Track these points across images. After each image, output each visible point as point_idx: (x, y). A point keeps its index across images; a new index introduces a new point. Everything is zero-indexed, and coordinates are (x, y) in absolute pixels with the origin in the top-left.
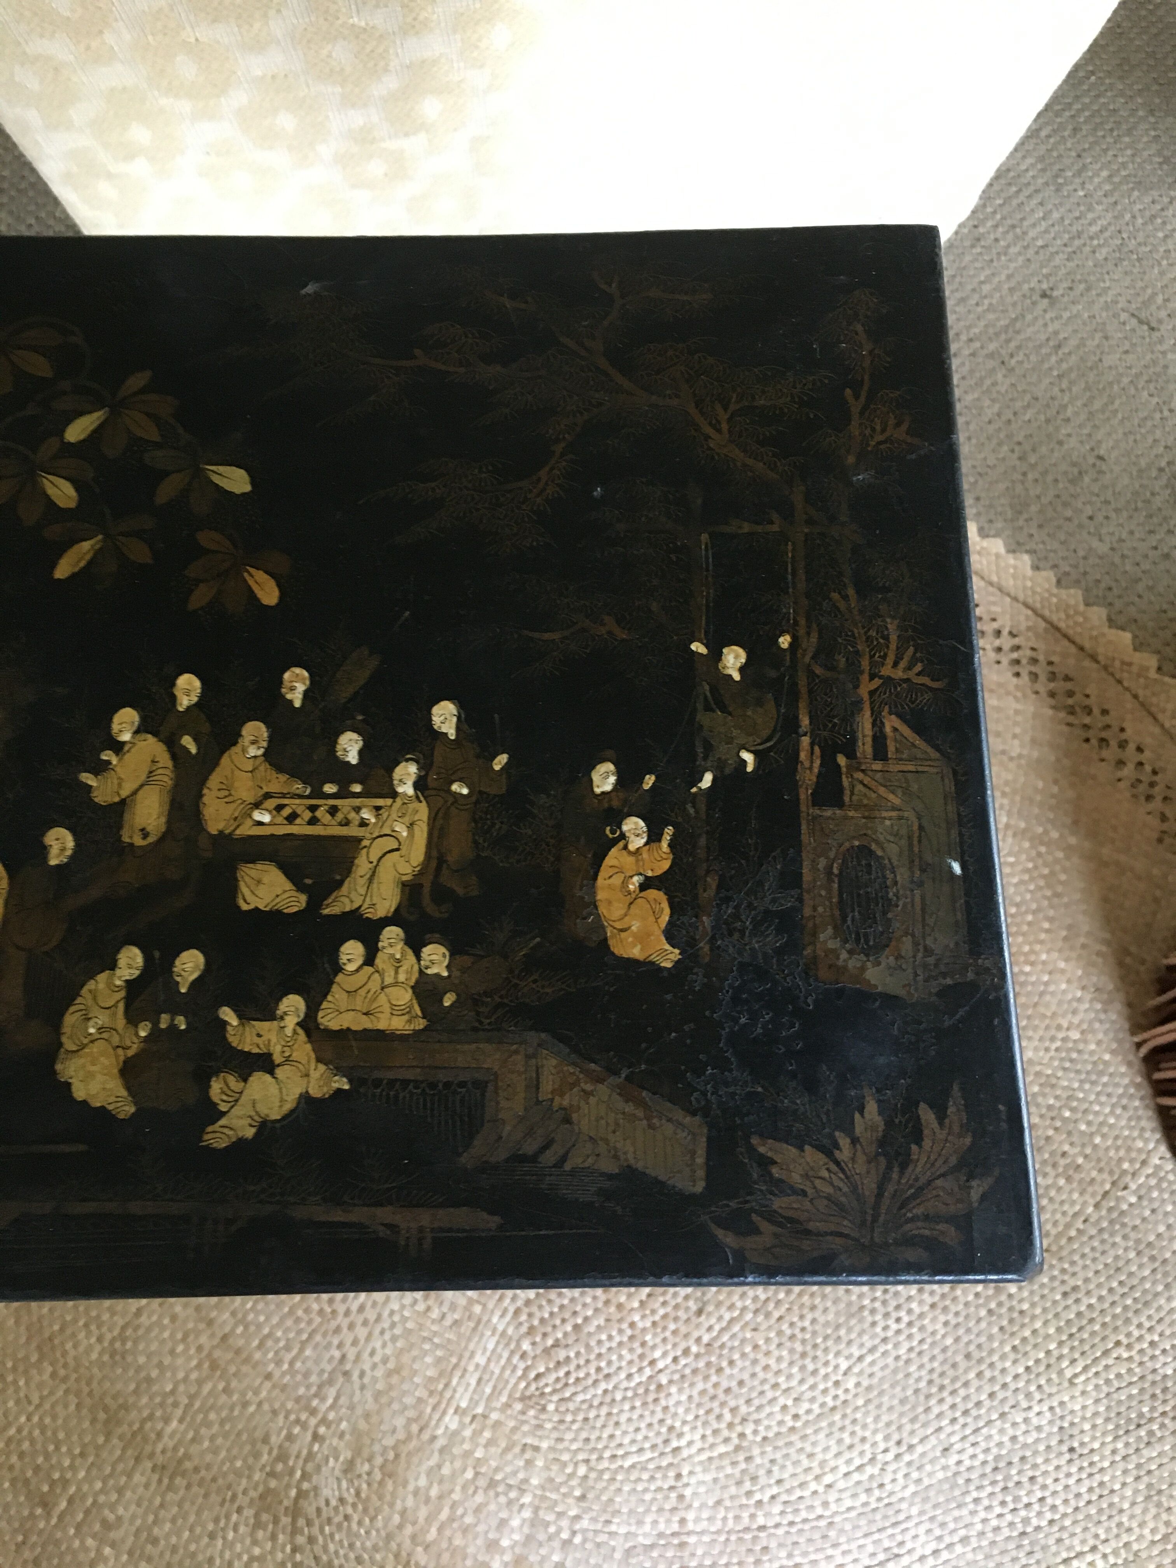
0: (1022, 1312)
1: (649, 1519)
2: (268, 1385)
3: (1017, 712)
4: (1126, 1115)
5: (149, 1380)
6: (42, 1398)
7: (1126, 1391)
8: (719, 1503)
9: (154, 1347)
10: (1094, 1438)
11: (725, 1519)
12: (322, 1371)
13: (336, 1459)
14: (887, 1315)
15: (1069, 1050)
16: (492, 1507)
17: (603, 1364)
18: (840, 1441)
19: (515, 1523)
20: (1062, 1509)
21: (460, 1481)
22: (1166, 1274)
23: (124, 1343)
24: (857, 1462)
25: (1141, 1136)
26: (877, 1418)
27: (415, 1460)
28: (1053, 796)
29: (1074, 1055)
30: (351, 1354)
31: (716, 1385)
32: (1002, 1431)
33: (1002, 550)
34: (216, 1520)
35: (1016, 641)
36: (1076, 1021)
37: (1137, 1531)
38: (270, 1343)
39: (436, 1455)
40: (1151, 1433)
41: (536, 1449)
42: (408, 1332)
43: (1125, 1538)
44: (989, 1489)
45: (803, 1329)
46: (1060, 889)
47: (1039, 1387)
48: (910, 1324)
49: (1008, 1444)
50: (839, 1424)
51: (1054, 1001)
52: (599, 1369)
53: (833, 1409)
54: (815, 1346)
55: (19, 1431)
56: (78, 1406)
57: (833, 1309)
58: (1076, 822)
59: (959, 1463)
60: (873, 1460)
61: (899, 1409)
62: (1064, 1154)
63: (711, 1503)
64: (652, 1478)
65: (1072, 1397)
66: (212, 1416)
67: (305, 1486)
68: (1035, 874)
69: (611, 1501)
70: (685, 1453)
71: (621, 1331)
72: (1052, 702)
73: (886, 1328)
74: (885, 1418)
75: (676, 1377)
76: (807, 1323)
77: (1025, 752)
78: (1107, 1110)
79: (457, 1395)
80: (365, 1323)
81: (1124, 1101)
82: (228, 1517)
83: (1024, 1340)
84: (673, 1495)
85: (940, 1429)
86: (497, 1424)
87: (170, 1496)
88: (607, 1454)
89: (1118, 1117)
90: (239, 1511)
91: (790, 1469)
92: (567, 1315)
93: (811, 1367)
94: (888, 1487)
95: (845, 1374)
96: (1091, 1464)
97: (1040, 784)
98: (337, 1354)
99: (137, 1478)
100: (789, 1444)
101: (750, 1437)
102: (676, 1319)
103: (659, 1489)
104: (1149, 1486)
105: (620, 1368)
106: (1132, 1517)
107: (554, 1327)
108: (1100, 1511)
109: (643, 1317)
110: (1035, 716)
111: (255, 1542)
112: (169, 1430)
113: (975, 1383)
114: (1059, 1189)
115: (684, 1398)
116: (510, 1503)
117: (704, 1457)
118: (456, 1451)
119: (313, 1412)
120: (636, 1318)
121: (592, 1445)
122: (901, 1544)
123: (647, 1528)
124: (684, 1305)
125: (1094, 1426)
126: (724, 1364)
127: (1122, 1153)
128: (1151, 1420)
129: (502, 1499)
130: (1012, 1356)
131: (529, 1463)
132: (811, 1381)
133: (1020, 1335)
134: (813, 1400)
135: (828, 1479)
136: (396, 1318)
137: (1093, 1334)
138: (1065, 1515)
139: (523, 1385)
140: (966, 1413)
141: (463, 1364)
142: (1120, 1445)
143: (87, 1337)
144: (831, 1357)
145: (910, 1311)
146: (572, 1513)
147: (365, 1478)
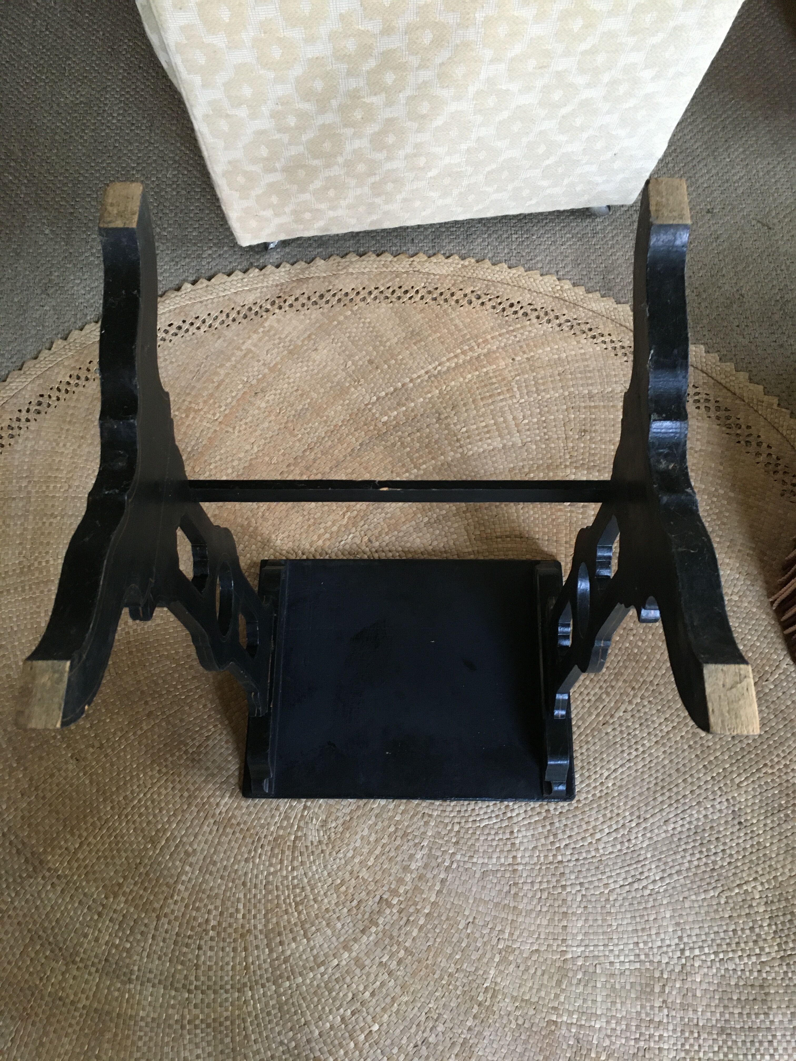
0: (708, 747)
1: (495, 856)
3: (698, 427)
4: (766, 641)
6: (152, 784)
7: (771, 791)
8: (535, 847)
10: (753, 817)
11: (538, 857)
13: (317, 820)
14: (630, 747)
16: (405, 848)
18: (604, 816)
19: (419, 856)
20: (735, 856)
21: (387, 833)
22: (792, 728)
23: (199, 756)
24: (615, 827)
25: (775, 652)
26: (626, 803)
27: (362, 821)
28: (720, 471)
29: (735, 609)
32: (698, 812)
34: (250, 852)
35: (697, 390)
36: (736, 590)
37: (781, 870)
39: (373, 818)
40: (787, 815)
41: (430, 816)
43: (773, 874)
44: (692, 844)
46: (725, 520)
47: (720, 788)
48: (644, 752)
49: (703, 820)
50: (604, 806)
53: (600, 797)
56: (173, 788)
57: (599, 743)
58: (733, 485)
59: (674, 829)
60: (623, 825)
61: (638, 798)
63: (530, 848)
64: (496, 833)
65: (739, 794)
67: (299, 834)
68: (711, 512)
69: (473, 845)
70: (515, 820)
72: (719, 422)
73: (629, 754)
74: (630, 803)
76: (584, 751)
77: (704, 448)
81: (765, 634)
82: (255, 850)
83: (710, 762)
84: (509, 843)
85: (662, 810)
87: (223, 839)
88: (471, 819)
89: (761, 642)
90: (262, 846)
91: (576, 830)
93: (587, 774)
94: (633, 841)
95: (606, 778)
96: (752, 832)
99: (205, 828)
100: (575, 816)
101: (552, 812)
103: (501, 839)
104: (787, 845)
106: (778, 862)
108: (758, 858)
110: (709, 429)
111: (271, 865)
112: (223, 802)
113: (682, 785)
116: (415, 845)
117: (526, 822)
118: (385, 815)
121: (462, 814)
122: (642, 873)
123: (494, 861)
125: (753, 811)
127: (764, 661)
128: (787, 808)
129: (411, 843)
130: (703, 771)
131: (426, 823)
132: (587, 782)
133: (708, 760)
134: (588, 792)
135: (598, 836)
137: (751, 760)
138: (737, 860)
140: (677, 801)
142: (769, 822)
143: (178, 751)
144: (598, 769)
145: (643, 745)
146: (451, 852)
147: (333, 830)
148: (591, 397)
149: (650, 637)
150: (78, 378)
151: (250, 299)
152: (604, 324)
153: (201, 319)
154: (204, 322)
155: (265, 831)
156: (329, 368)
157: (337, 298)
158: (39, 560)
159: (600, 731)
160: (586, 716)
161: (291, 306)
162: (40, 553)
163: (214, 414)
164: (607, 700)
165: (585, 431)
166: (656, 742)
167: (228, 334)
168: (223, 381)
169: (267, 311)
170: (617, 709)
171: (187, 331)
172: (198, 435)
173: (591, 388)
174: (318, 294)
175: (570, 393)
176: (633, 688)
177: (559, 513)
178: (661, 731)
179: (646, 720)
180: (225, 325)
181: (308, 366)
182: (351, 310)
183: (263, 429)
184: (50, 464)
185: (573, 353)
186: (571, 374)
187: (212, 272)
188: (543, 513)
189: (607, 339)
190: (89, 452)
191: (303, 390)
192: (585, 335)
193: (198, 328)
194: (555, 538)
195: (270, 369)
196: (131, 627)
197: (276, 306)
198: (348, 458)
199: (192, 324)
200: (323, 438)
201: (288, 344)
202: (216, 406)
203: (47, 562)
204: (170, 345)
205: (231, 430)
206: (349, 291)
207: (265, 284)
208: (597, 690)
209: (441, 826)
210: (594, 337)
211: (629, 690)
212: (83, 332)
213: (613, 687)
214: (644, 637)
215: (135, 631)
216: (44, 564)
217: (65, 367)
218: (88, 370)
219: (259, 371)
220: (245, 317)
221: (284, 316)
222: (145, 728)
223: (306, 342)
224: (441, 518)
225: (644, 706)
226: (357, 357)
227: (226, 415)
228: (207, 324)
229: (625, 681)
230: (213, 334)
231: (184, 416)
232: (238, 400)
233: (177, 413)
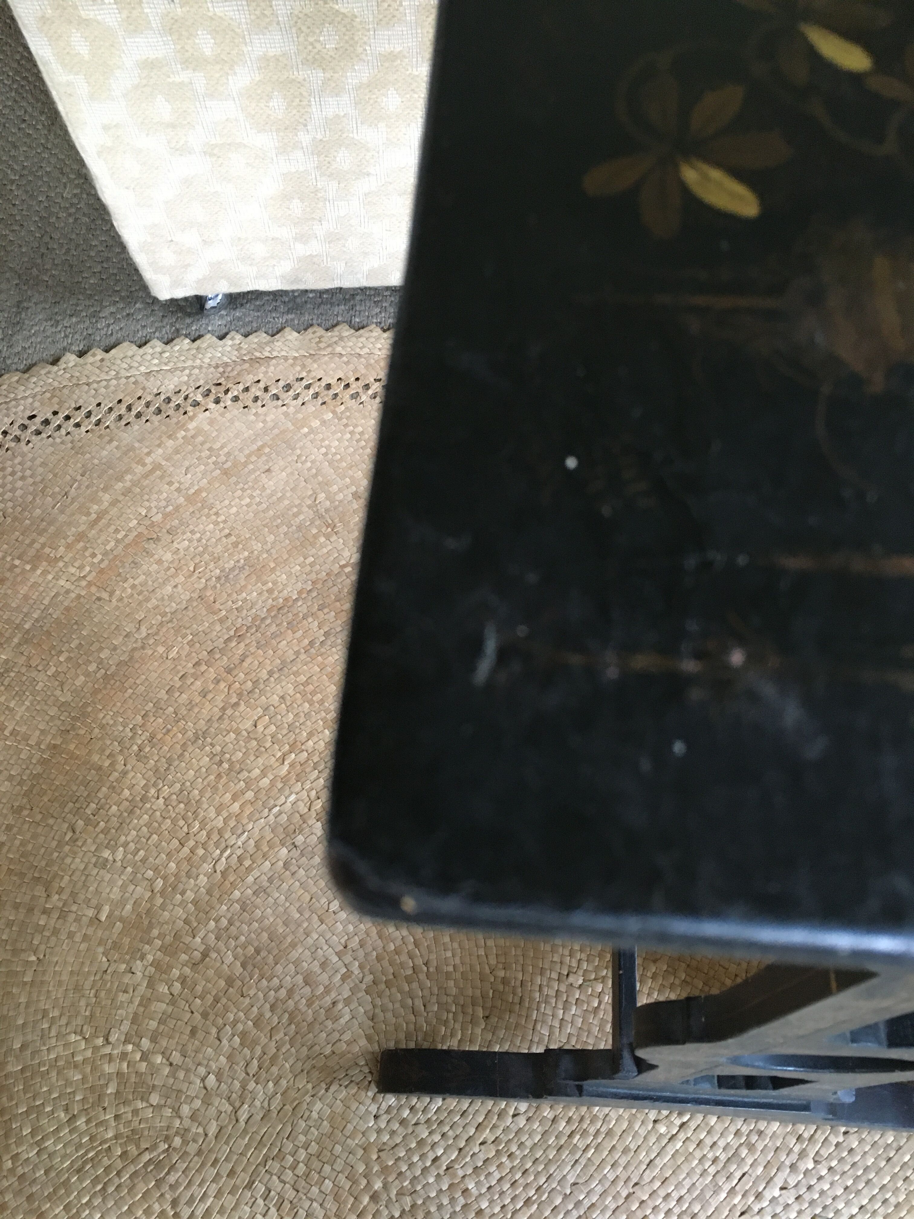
151: (169, 385)
153: (84, 411)
154: (88, 415)
156: (286, 502)
157: (311, 391)
160: (709, 1193)
161: (236, 399)
163: (81, 568)
164: (750, 1161)
167: (126, 437)
168: (106, 512)
169: (196, 404)
170: (769, 1182)
171: (59, 427)
172: (46, 602)
174: (281, 384)
180: (123, 422)
181: (252, 497)
182: (334, 412)
183: (163, 599)
187: (113, 339)
191: (238, 536)
193: (78, 425)
195: (188, 499)
197: (212, 397)
198: (303, 656)
199: (68, 418)
200: (264, 619)
201: (223, 458)
202: (87, 554)
205: (105, 596)
206: (333, 381)
207: (198, 362)
219: (168, 501)
220: (159, 411)
221: (222, 415)
223: (253, 458)
225: (820, 1178)
226: (335, 488)
227: (102, 571)
228: (94, 419)
230: (101, 436)
231: (28, 567)
232: (126, 547)
233: (17, 562)
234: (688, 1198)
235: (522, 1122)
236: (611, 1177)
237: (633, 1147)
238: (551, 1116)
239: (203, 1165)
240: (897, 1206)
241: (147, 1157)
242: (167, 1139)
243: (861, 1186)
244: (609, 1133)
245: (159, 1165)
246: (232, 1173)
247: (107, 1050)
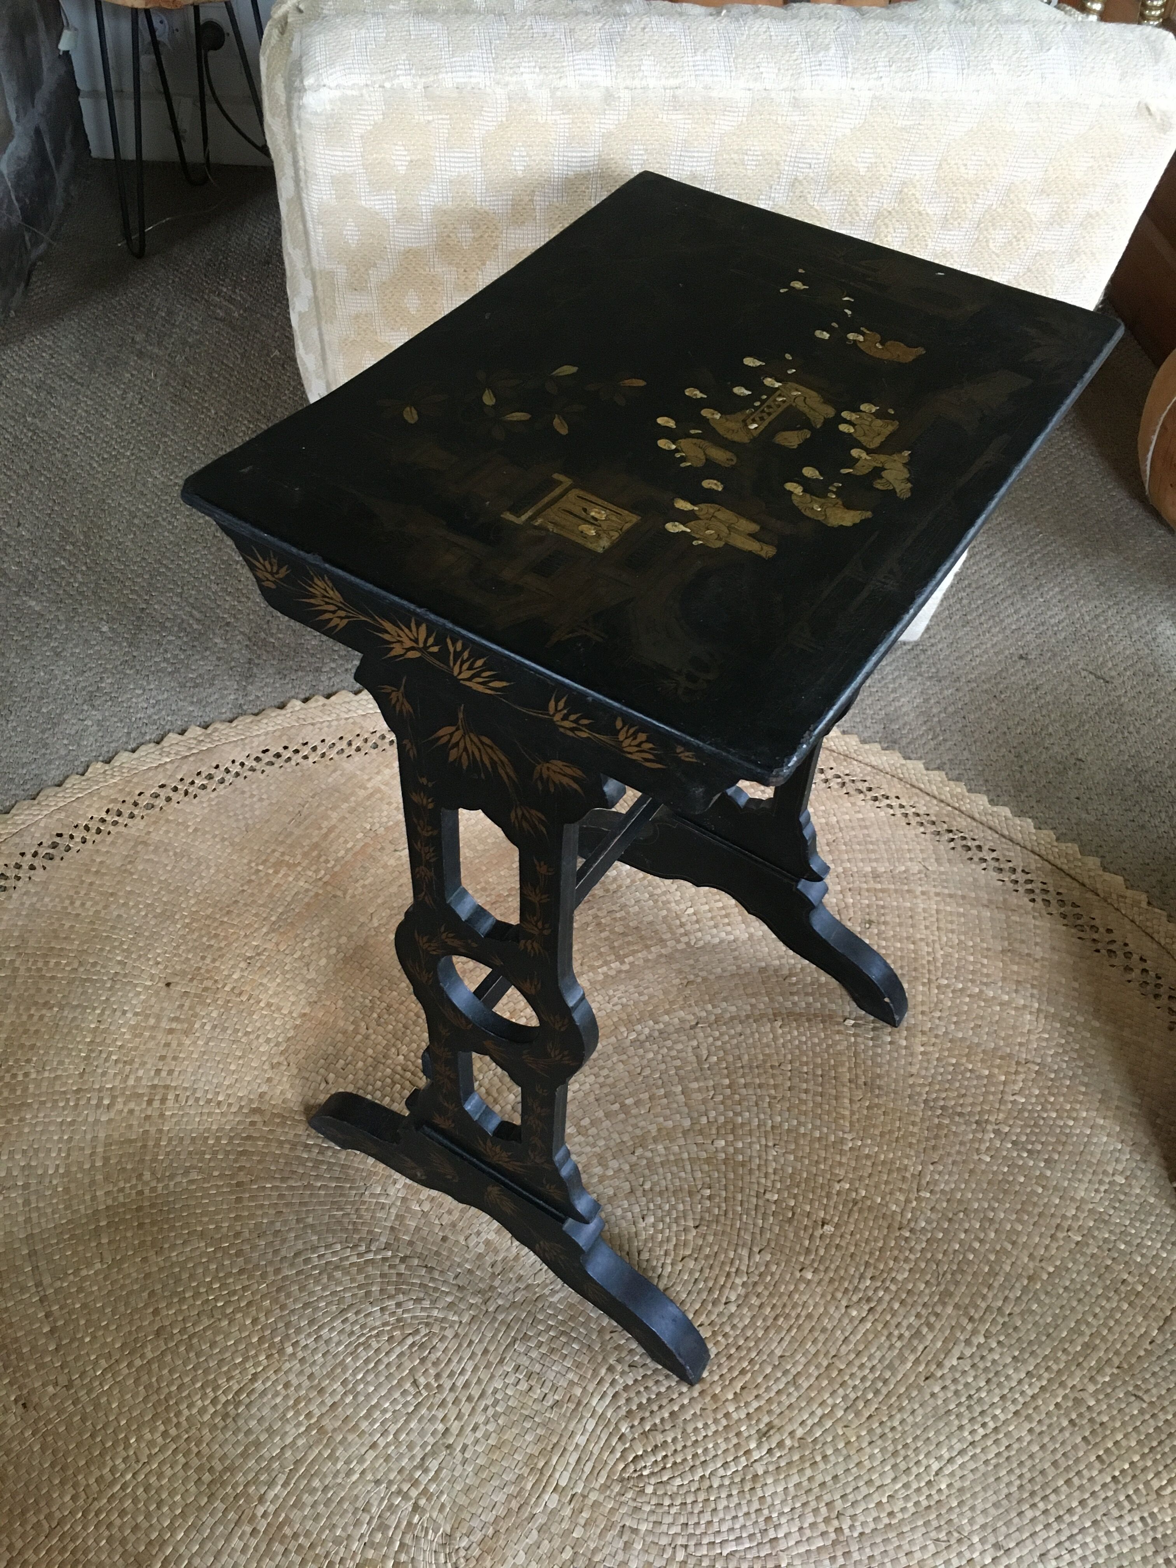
0: (1102, 1424)
2: (371, 1455)
3: (1036, 927)
5: (258, 1444)
6: (150, 1456)
9: (266, 1411)
12: (425, 1444)
13: (435, 1532)
14: (972, 1420)
15: (1116, 1192)
17: (700, 1451)
18: (937, 1541)
23: (236, 1408)
26: (971, 1521)
27: (514, 1537)
28: (1074, 989)
29: (1122, 1197)
30: (455, 1427)
31: (810, 1479)
32: (1096, 1539)
33: (1010, 815)
35: (1029, 877)
36: (1120, 1167)
38: (377, 1414)
39: (535, 1532)
41: (635, 1531)
42: (510, 1410)
45: (893, 1429)
46: (1091, 1061)
47: (1128, 1497)
48: (996, 1429)
50: (935, 1524)
51: (1098, 1151)
52: (695, 1456)
53: (929, 1507)
54: (906, 1446)
55: (123, 1487)
56: (186, 1466)
57: (920, 1412)
58: (1096, 1011)
61: (993, 1512)
62: (1124, 1282)
65: (1162, 1509)
66: (316, 1483)
67: (403, 1557)
70: (783, 1545)
71: (716, 1421)
72: (1065, 922)
73: (973, 1432)
74: (981, 1520)
75: (771, 1468)
76: (896, 1423)
78: (1159, 1245)
79: (557, 1475)
80: (469, 1399)
83: (1107, 1451)
85: (1034, 1534)
86: (596, 1504)
88: (705, 1541)
92: (664, 1402)
93: (903, 1466)
95: (937, 1474)
97: (1063, 981)
98: (441, 1427)
99: (235, 1541)
100: (886, 1541)
101: (847, 1532)
102: (769, 1412)
105: (716, 1456)
107: (652, 1412)
109: (737, 1409)
110: (1052, 931)
112: (271, 1494)
113: (1065, 1490)
114: (1123, 1312)
115: (780, 1489)
118: (555, 1529)
119: (415, 1483)
120: (731, 1409)
121: (690, 1530)
124: (777, 1399)
126: (818, 1458)
130: (1098, 1465)
131: (627, 1546)
133: (1103, 1446)
134: (907, 1498)
136: (499, 1396)
139: (621, 1466)
140: (1059, 1519)
141: (563, 1444)
143: (202, 1398)
144: (921, 1457)
145: (994, 1417)
147: (462, 1553)
148: (876, 876)
149: (992, 1235)
150: (119, 814)
152: (888, 783)
153: (310, 746)
154: (314, 749)
155: (342, 1549)
158: (14, 1071)
159: (920, 1389)
160: (897, 1363)
162: (17, 1061)
163: (317, 871)
164: (930, 1337)
165: (870, 922)
166: (1016, 1413)
167: (348, 766)
168: (335, 827)
170: (948, 1353)
172: (289, 899)
173: (874, 864)
175: (845, 870)
176: (971, 1319)
177: (837, 1037)
178: (1022, 1393)
179: (997, 1373)
180: (345, 755)
183: (390, 898)
184: (55, 931)
185: (847, 817)
186: (845, 844)
187: (333, 689)
188: (813, 1036)
189: (895, 803)
190: (119, 916)
192: (862, 796)
193: (306, 757)
194: (833, 1074)
196: (147, 1183)
199: (297, 751)
202: (322, 860)
203: (26, 1075)
204: (262, 777)
205: (339, 893)
208: (912, 1319)
209: (654, 1551)
210: (875, 799)
211: (965, 1321)
212: (135, 755)
213: (937, 1315)
214: (982, 1236)
215: (153, 1189)
216: (20, 1078)
217: (101, 798)
218: (136, 804)
219: (389, 817)
220: (375, 746)
222: (150, 1355)
224: (656, 1034)
225: (991, 1350)
227: (334, 874)
228: (319, 752)
229: (957, 1306)
230: (326, 766)
231: (271, 871)
232: (355, 854)
233: (261, 867)
234: (879, 1366)
235: (733, 1308)
236: (813, 1350)
237: (829, 1327)
238: (758, 1303)
239: (460, 1345)
240: (1059, 1371)
241: (410, 1341)
242: (427, 1324)
243: (1026, 1356)
244: (809, 1316)
245: (422, 1346)
246: (486, 1352)
247: (370, 1256)
